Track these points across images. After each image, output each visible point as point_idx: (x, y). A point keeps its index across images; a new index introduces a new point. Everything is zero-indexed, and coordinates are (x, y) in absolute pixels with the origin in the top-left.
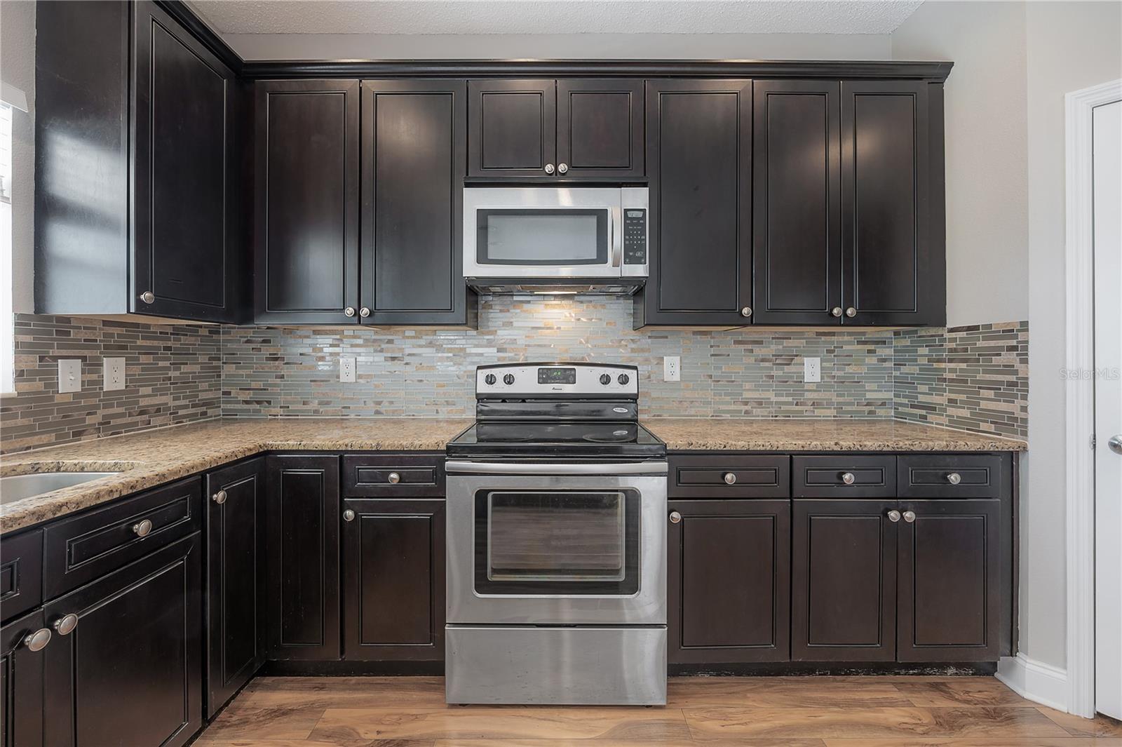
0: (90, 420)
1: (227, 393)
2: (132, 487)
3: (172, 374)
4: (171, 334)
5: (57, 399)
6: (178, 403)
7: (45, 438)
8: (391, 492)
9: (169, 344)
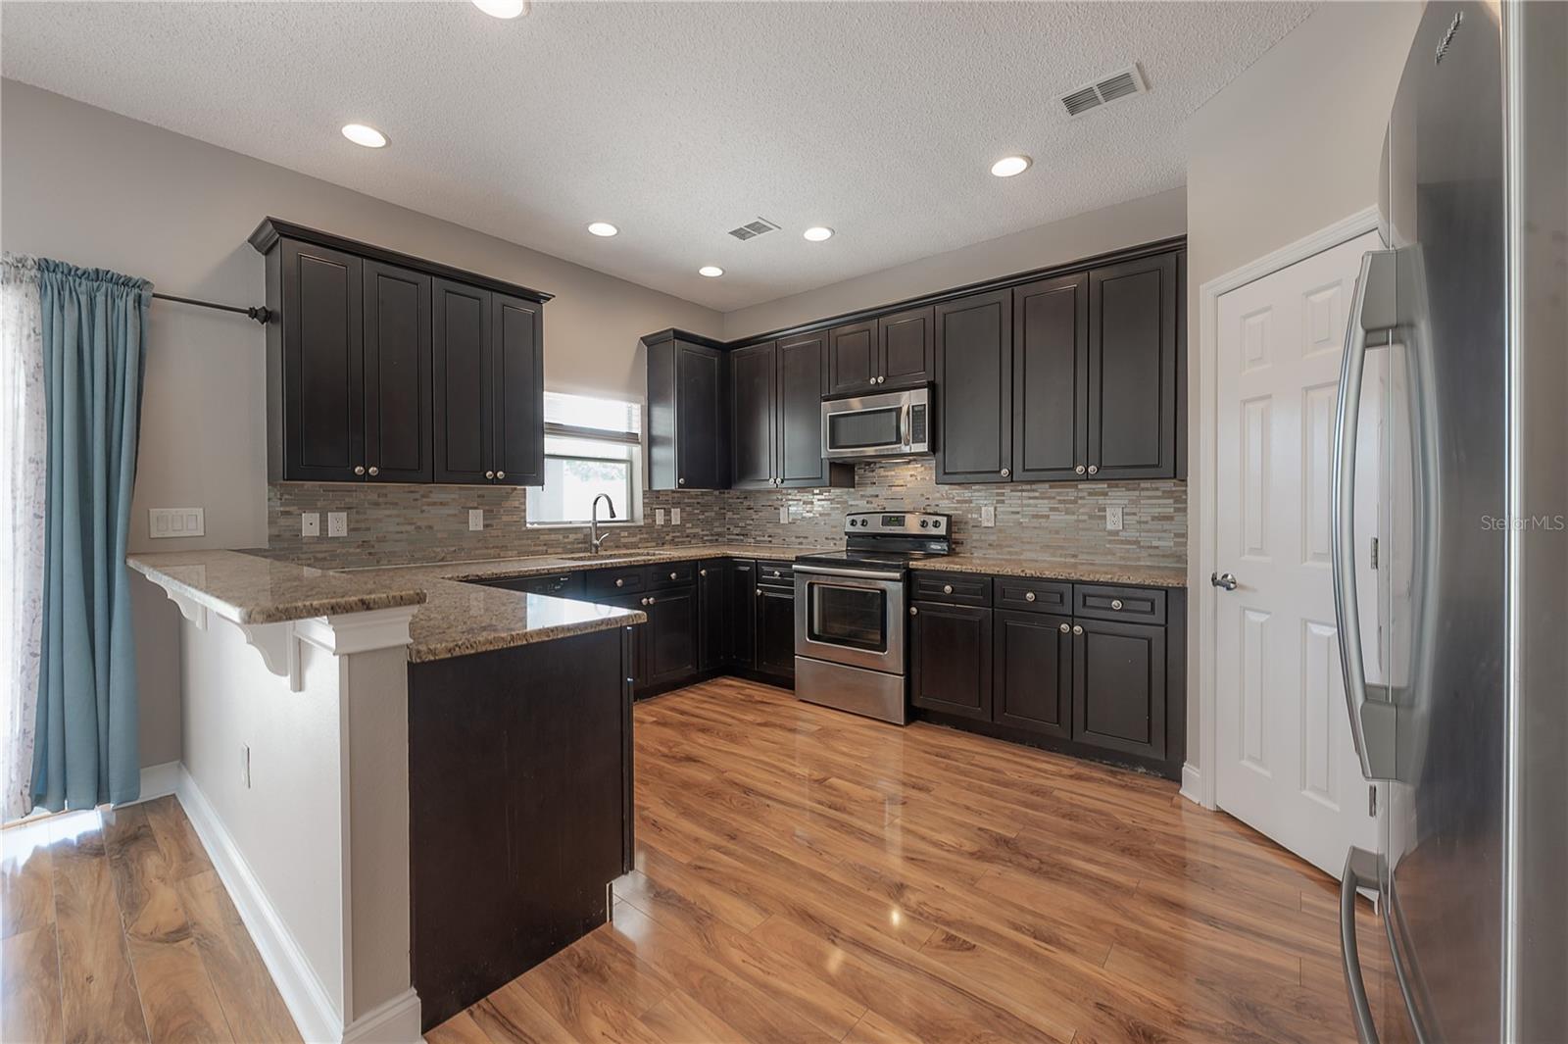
0: (667, 538)
1: (729, 529)
3: (700, 517)
5: (656, 527)
6: (704, 533)
7: (652, 544)
8: (775, 582)
9: (699, 501)
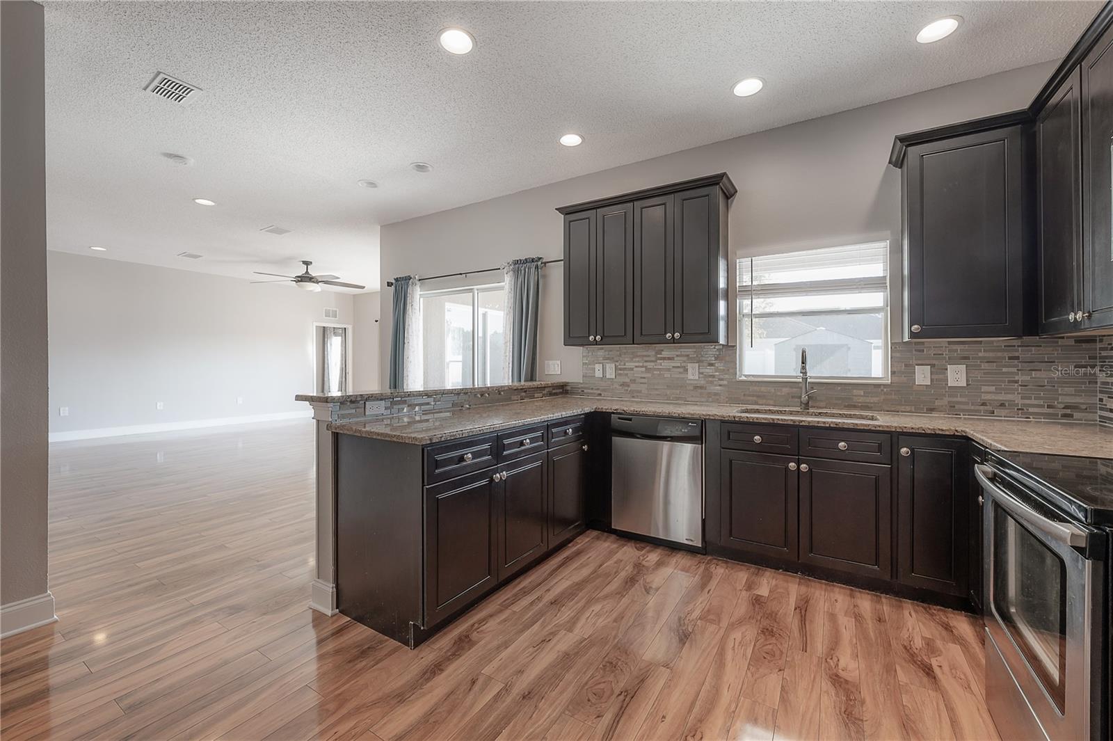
0: (939, 403)
1: (1101, 400)
2: (836, 425)
3: (1020, 378)
4: (1018, 346)
5: (915, 388)
7: (908, 408)
